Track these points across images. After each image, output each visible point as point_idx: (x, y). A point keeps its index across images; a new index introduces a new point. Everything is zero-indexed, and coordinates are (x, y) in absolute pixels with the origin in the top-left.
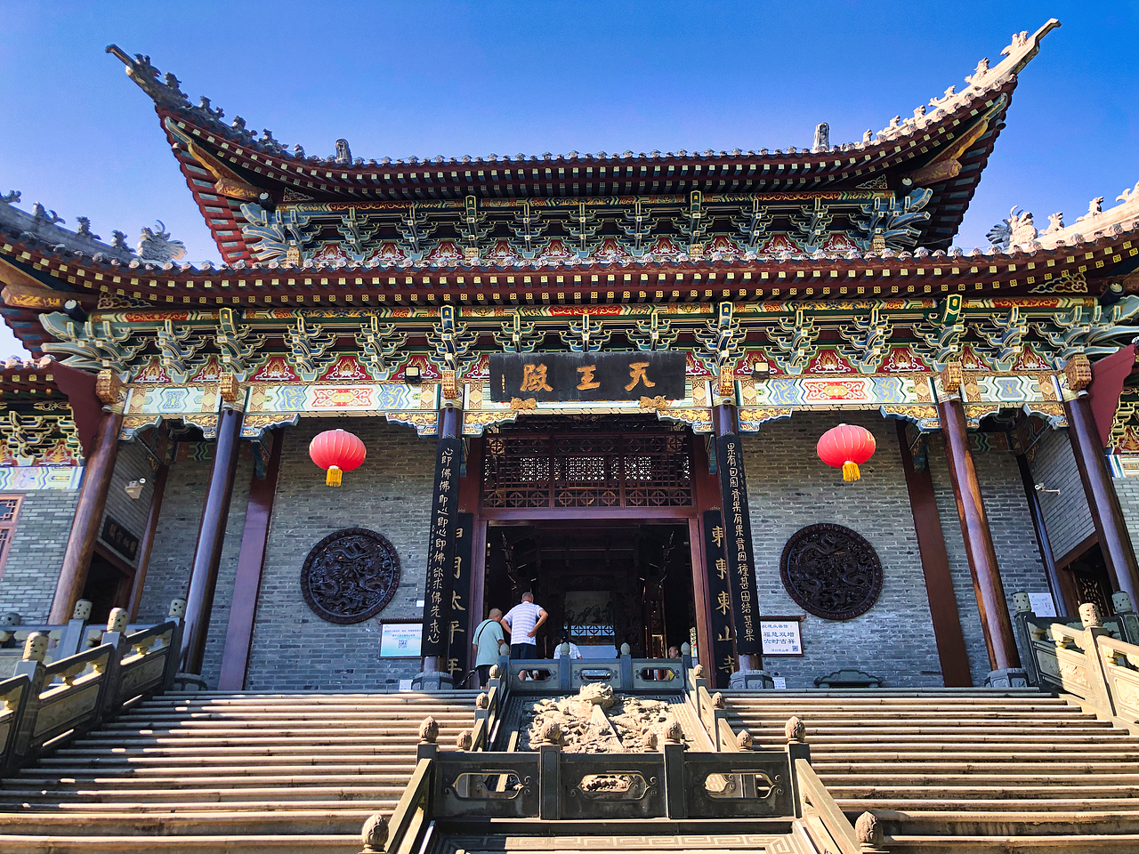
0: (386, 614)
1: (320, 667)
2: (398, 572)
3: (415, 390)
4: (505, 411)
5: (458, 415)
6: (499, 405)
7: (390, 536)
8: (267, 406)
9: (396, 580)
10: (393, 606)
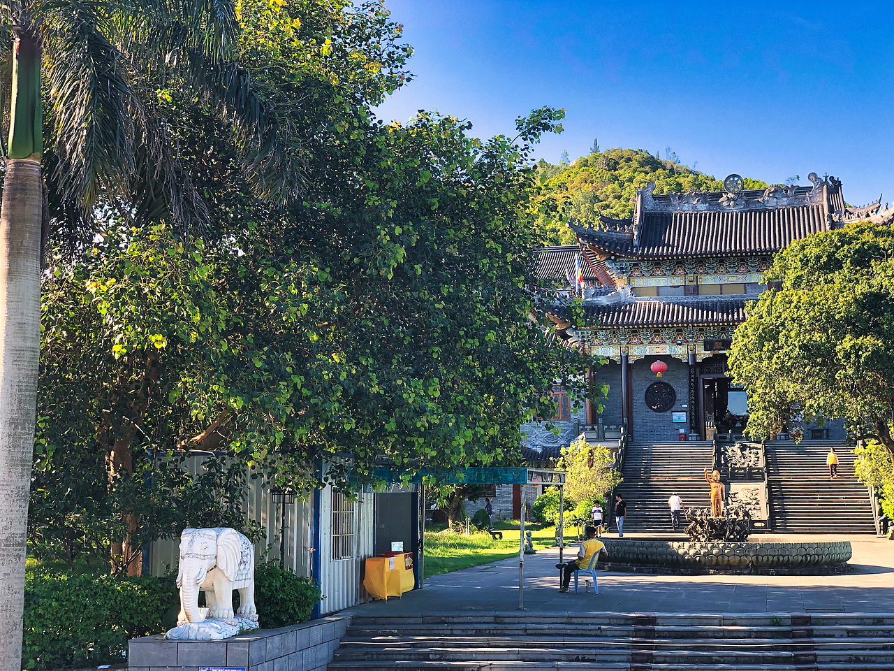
0: (673, 409)
1: (655, 425)
2: (675, 396)
3: (681, 347)
4: (708, 354)
5: (694, 355)
6: (707, 352)
7: (671, 384)
8: (635, 353)
9: (675, 399)
10: (675, 406)
